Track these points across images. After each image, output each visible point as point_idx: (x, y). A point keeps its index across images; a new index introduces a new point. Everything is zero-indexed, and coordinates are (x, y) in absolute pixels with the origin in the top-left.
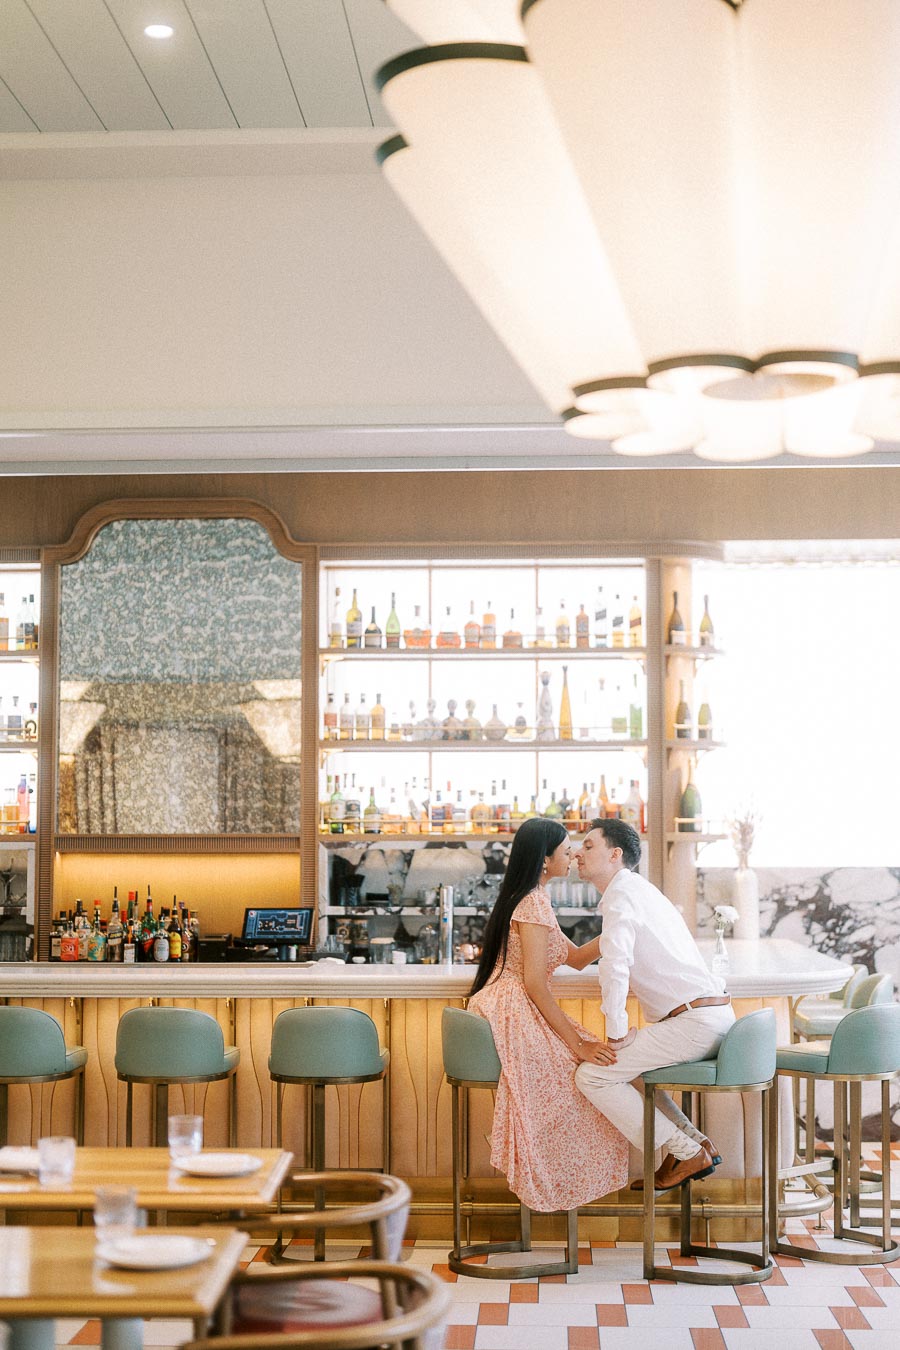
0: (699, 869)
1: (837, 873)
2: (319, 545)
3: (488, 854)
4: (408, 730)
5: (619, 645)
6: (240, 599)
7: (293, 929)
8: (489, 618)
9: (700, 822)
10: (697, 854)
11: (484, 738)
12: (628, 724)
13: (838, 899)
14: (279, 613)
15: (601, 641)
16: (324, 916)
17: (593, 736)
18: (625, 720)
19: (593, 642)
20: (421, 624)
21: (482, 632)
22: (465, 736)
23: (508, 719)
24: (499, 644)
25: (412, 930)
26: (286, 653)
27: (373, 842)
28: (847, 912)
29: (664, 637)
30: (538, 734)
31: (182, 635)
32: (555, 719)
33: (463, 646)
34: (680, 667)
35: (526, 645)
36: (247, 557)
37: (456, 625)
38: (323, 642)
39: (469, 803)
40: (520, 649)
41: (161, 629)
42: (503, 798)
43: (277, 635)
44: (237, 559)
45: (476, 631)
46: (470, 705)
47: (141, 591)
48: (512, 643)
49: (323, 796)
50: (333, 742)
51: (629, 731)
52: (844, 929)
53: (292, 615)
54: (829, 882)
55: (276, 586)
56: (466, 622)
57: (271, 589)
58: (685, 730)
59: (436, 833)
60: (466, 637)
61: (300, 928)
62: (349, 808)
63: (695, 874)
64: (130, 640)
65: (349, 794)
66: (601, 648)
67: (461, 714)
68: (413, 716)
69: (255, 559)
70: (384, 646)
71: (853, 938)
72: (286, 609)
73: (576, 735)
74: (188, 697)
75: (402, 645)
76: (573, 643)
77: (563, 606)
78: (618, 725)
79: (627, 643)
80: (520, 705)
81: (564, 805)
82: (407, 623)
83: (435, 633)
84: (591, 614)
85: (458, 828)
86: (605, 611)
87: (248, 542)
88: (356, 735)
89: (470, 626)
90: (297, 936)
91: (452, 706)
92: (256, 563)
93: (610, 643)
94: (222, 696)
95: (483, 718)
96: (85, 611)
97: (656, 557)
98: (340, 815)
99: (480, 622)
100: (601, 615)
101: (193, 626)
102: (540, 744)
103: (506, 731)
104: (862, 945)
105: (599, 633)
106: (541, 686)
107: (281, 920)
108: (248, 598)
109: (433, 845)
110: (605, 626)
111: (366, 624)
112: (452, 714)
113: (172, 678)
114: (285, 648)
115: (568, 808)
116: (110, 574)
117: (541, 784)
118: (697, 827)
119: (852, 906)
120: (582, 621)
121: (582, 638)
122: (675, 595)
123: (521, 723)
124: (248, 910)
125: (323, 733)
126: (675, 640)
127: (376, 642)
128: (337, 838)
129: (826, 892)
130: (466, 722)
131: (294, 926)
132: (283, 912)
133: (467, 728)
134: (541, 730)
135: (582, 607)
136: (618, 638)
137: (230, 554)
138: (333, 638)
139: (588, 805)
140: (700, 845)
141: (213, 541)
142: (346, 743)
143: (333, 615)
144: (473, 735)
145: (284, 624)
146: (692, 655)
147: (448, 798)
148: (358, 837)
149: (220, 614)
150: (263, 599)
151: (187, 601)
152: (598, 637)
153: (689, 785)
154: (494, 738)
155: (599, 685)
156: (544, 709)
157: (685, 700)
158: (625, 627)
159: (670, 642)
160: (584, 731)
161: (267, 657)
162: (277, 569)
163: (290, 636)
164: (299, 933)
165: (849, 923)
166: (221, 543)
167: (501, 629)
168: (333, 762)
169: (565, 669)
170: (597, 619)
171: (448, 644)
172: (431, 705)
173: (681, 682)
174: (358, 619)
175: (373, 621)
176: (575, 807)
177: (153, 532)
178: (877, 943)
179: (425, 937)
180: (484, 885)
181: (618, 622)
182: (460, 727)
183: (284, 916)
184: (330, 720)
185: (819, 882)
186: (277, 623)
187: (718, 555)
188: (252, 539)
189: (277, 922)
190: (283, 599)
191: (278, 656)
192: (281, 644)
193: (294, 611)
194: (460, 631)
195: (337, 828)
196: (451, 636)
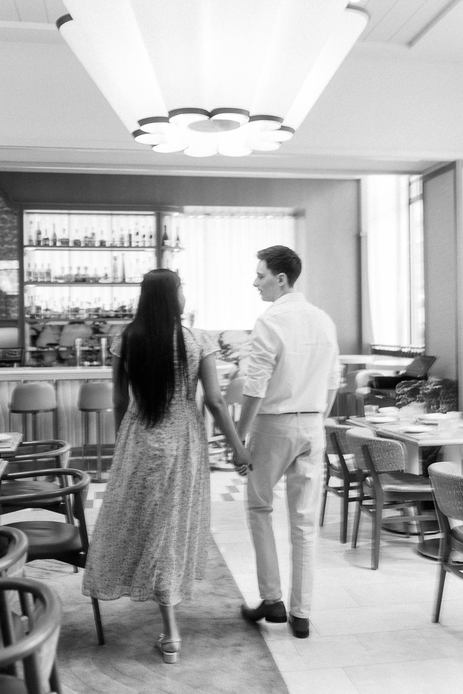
1: (225, 333)
2: (23, 203)
3: (93, 326)
4: (61, 278)
5: (144, 245)
7: (15, 356)
8: (93, 234)
11: (91, 281)
13: (226, 342)
14: (7, 231)
15: (137, 244)
16: (27, 352)
19: (134, 244)
20: (65, 236)
21: (90, 240)
22: (84, 280)
23: (101, 274)
24: (97, 244)
25: (64, 356)
26: (11, 247)
27: (47, 322)
28: (229, 347)
29: (161, 243)
30: (113, 280)
32: (119, 274)
33: (83, 245)
34: (167, 254)
37: (80, 237)
38: (26, 242)
39: (86, 306)
40: (105, 246)
42: (99, 305)
43: (7, 239)
45: (87, 239)
46: (86, 268)
48: (102, 244)
49: (27, 304)
50: (30, 282)
52: (228, 353)
53: (12, 232)
54: (223, 336)
55: (6, 220)
57: (3, 221)
59: (72, 318)
60: (85, 241)
61: (18, 356)
62: (37, 309)
65: (37, 303)
66: (137, 247)
67: (82, 272)
68: (63, 272)
70: (51, 243)
71: (231, 357)
72: (10, 228)
73: (127, 280)
75: (58, 244)
76: (126, 244)
77: (122, 230)
79: (147, 244)
80: (105, 269)
82: (60, 236)
83: (71, 240)
84: (133, 233)
85: (81, 316)
86: (138, 232)
88: (39, 280)
89: (85, 237)
90: (16, 359)
91: (79, 268)
93: (140, 244)
95: (91, 274)
97: (158, 211)
98: (34, 311)
99: (89, 235)
100: (137, 234)
102: (113, 284)
103: (100, 278)
104: (235, 359)
106: (113, 261)
107: (10, 353)
109: (72, 323)
110: (140, 238)
111: (43, 236)
112: (78, 272)
114: (10, 244)
115: (124, 309)
117: (114, 299)
119: (231, 345)
120: (130, 236)
122: (165, 227)
123: (106, 276)
125: (26, 279)
126: (165, 244)
127: (47, 243)
128: (33, 320)
129: (222, 339)
130: (84, 275)
131: (15, 355)
132: (10, 350)
133: (84, 277)
134: (114, 278)
135: (129, 230)
136: (144, 243)
138: (30, 241)
142: (36, 283)
143: (29, 232)
144: (87, 280)
145: (10, 235)
146: (171, 249)
147: (77, 305)
148: (41, 320)
152: (136, 242)
154: (95, 281)
156: (115, 271)
158: (146, 239)
159: (163, 244)
161: (3, 248)
162: (6, 212)
163: (12, 240)
164: (17, 358)
165: (230, 351)
167: (98, 239)
168: (31, 290)
170: (135, 235)
171: (77, 244)
172: (70, 268)
173: (168, 260)
174: (39, 233)
175: (46, 234)
176: (127, 308)
178: (240, 358)
179: (68, 359)
180: (91, 338)
181: (144, 237)
182: (81, 277)
183: (11, 351)
184: (30, 274)
185: (219, 336)
186: (6, 235)
187: (181, 211)
189: (8, 354)
190: (9, 225)
191: (7, 248)
192: (8, 243)
193: (14, 230)
194: (82, 239)
195: (33, 317)
196: (77, 241)
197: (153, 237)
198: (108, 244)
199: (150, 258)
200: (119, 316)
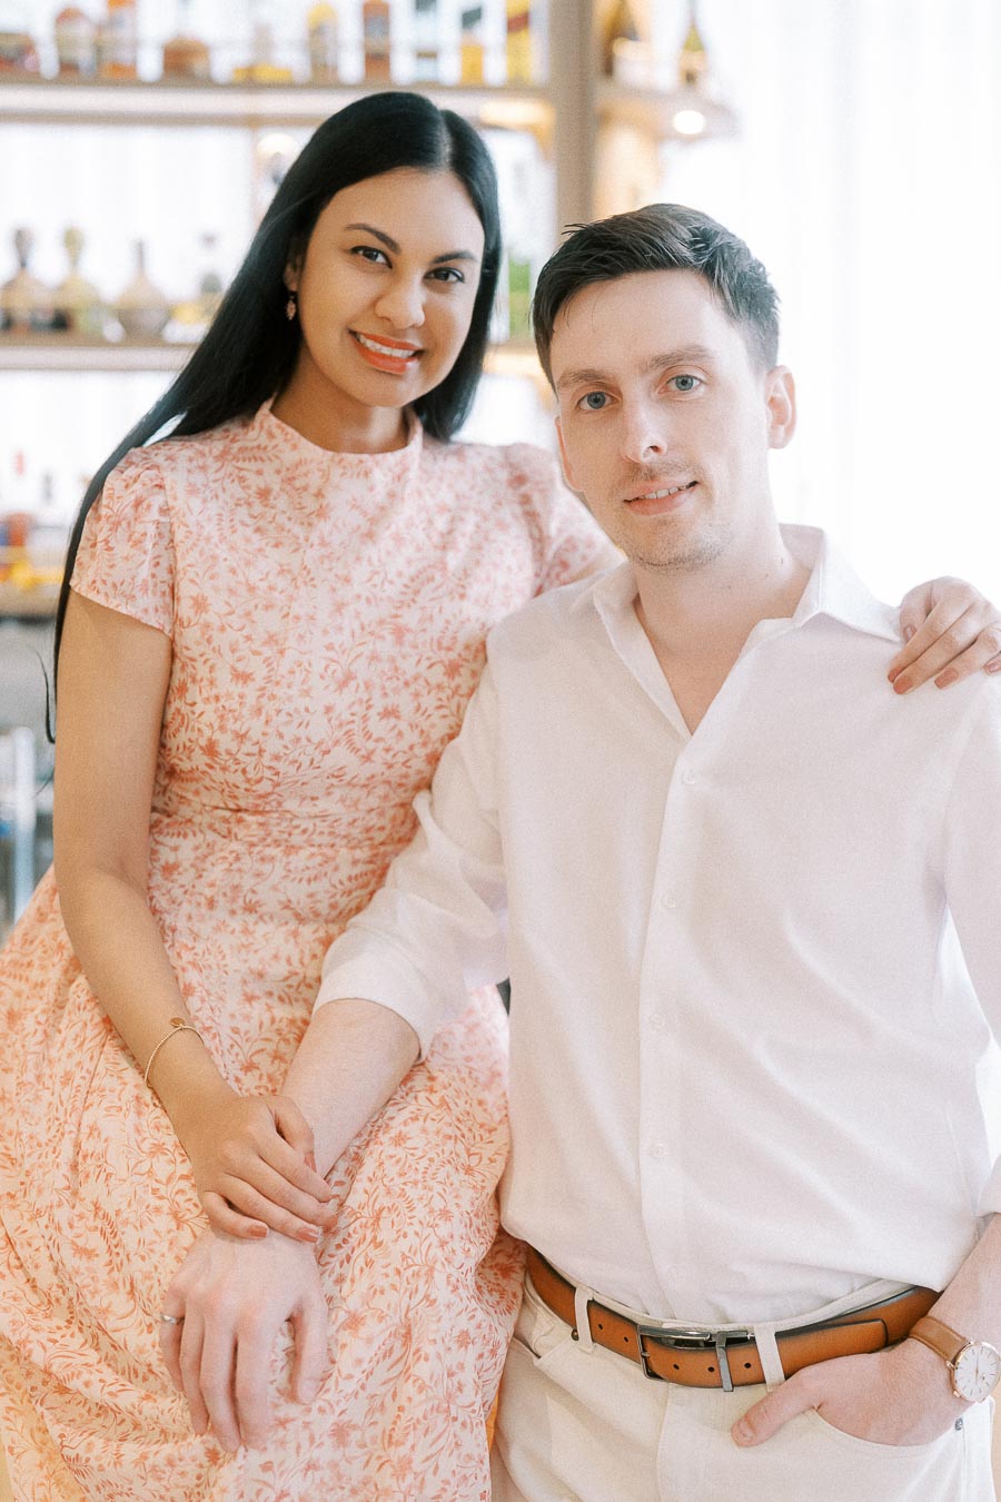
5: (476, 80)
11: (113, 330)
15: (426, 69)
19: (404, 69)
21: (101, 36)
22: (61, 323)
23: (175, 278)
24: (150, 64)
29: (596, 60)
33: (48, 67)
35: (220, 72)
37: (28, 13)
40: (205, 82)
45: (84, 32)
46: (72, 242)
48: (182, 63)
56: (54, 6)
60: (61, 43)
67: (49, 267)
76: (352, 67)
79: (496, 69)
80: (209, 238)
89: (66, 16)
91: (22, 242)
93: (450, 70)
95: (106, 275)
99: (96, 8)
105: (416, 43)
110: (440, 28)
112: (23, 264)
120: (374, 15)
121: (374, 58)
126: (623, 69)
130: (61, 288)
133: (68, 301)
136: (470, 59)
144: (82, 322)
147: (18, 495)
152: (418, 56)
154: (138, 331)
158: (490, 31)
159: (608, 67)
167: (153, 27)
171: (7, 59)
181: (471, 17)
182: (46, 299)
194: (41, 28)
196: (12, 43)
197: (535, 22)
198: (223, 64)
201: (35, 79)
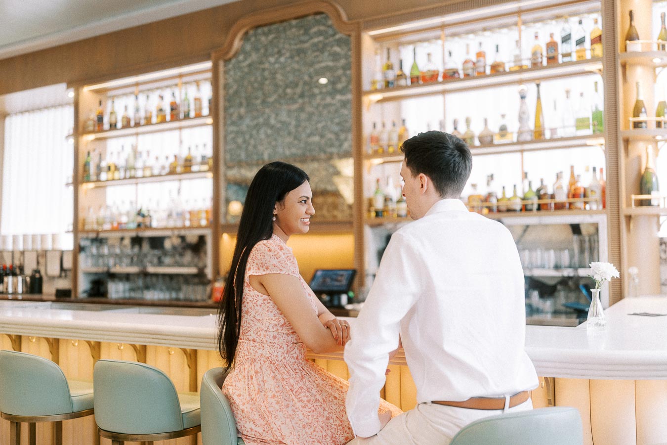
0: (661, 239)
2: (361, 20)
5: (581, 59)
6: (318, 66)
8: (480, 55)
9: (659, 199)
10: (659, 226)
11: (477, 143)
12: (591, 121)
14: (340, 72)
15: (567, 59)
17: (560, 133)
18: (588, 118)
19: (561, 60)
20: (432, 66)
21: (475, 65)
23: (494, 128)
24: (488, 71)
26: (344, 98)
29: (620, 47)
30: (518, 136)
31: (286, 94)
32: (531, 125)
33: (462, 76)
34: (638, 74)
35: (507, 70)
36: (321, 38)
37: (456, 63)
38: (366, 86)
40: (503, 73)
41: (275, 92)
43: (339, 86)
44: (316, 40)
45: (470, 65)
46: (468, 121)
47: (264, 70)
48: (496, 69)
49: (368, 192)
50: (376, 154)
51: (591, 127)
55: (338, 54)
56: (463, 60)
57: (335, 57)
58: (640, 123)
60: (464, 69)
62: (387, 199)
63: (657, 243)
64: (258, 102)
65: (385, 190)
66: (567, 64)
67: (462, 129)
69: (326, 38)
70: (409, 84)
72: (344, 68)
73: (548, 135)
74: (289, 134)
75: (421, 83)
76: (544, 62)
77: (536, 37)
78: (581, 123)
79: (588, 55)
80: (503, 116)
81: (539, 191)
82: (424, 68)
83: (441, 70)
84: (558, 39)
86: (570, 35)
87: (322, 28)
89: (466, 62)
91: (455, 123)
92: (327, 41)
93: (574, 58)
94: (308, 131)
95: (477, 129)
96: (235, 87)
98: (379, 204)
99: (474, 58)
100: (566, 39)
101: (292, 88)
102: (522, 144)
103: (493, 136)
105: (565, 52)
106: (519, 102)
107: (334, 277)
108: (323, 65)
110: (571, 47)
111: (396, 71)
112: (456, 129)
113: (281, 122)
116: (248, 62)
118: (654, 202)
120: (552, 46)
121: (552, 60)
122: (631, 13)
123: (503, 130)
124: (317, 271)
125: (367, 148)
126: (629, 49)
127: (403, 83)
128: (378, 221)
130: (464, 133)
131: (341, 282)
132: (337, 272)
134: (520, 133)
136: (580, 54)
137: (312, 38)
138: (374, 83)
139: (560, 187)
140: (662, 219)
141: (302, 32)
145: (344, 79)
149: (306, 78)
150: (331, 64)
151: (289, 72)
152: (564, 56)
153: (647, 168)
154: (485, 143)
155: (565, 95)
156: (522, 118)
157: (641, 98)
158: (587, 44)
159: (625, 50)
160: (553, 131)
161: (334, 102)
164: (341, 286)
166: (306, 32)
169: (538, 85)
170: (563, 42)
171: (451, 76)
173: (637, 84)
174: (390, 69)
175: (401, 69)
176: (547, 192)
177: (270, 32)
181: (580, 42)
183: (336, 275)
184: (375, 140)
188: (324, 25)
189: (332, 279)
190: (343, 62)
191: (340, 101)
192: (342, 92)
193: (350, 69)
194: (459, 67)
195: (378, 214)
196: (452, 71)
197: (603, 38)
198: (508, 67)
199: (596, 83)
200: (529, 207)
201: (459, 80)
